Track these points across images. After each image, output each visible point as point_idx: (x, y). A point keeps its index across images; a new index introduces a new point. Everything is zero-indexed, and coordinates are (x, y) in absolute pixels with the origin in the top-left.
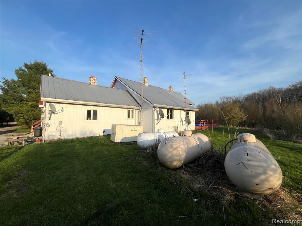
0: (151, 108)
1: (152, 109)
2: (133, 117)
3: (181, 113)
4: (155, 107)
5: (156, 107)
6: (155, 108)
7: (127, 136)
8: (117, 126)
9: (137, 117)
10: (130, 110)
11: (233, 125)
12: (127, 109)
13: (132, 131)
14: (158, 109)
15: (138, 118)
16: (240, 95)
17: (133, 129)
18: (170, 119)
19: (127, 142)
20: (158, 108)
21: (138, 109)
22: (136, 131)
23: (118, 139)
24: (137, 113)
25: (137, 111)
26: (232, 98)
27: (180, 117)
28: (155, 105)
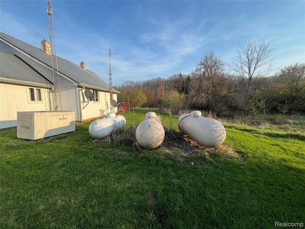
0: (75, 87)
1: (76, 90)
2: (40, 100)
3: (106, 96)
4: (79, 87)
5: (82, 87)
6: (80, 89)
7: (54, 127)
8: (35, 113)
9: (47, 100)
10: (35, 89)
11: (138, 107)
12: (28, 87)
13: (60, 119)
14: (84, 91)
15: (50, 101)
16: (140, 81)
17: (62, 117)
18: (95, 102)
19: (55, 136)
20: (85, 88)
21: (48, 88)
22: (66, 119)
23: (39, 133)
24: (46, 94)
25: (46, 90)
26: (134, 83)
27: (106, 100)
28: (81, 84)
